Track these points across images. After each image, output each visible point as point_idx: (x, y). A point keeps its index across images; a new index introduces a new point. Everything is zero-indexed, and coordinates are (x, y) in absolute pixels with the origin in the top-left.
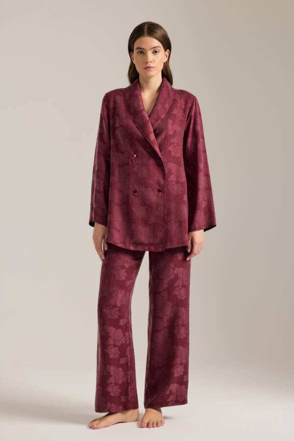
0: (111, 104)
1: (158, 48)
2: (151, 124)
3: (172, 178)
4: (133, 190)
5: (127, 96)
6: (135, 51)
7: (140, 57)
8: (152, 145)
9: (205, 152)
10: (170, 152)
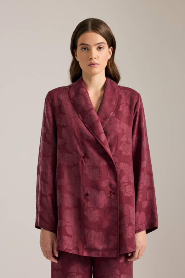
0: (56, 102)
1: (103, 44)
2: (101, 123)
3: (124, 179)
4: (84, 193)
5: (73, 93)
6: (79, 48)
7: (84, 53)
8: (103, 146)
9: (148, 150)
10: (121, 151)
